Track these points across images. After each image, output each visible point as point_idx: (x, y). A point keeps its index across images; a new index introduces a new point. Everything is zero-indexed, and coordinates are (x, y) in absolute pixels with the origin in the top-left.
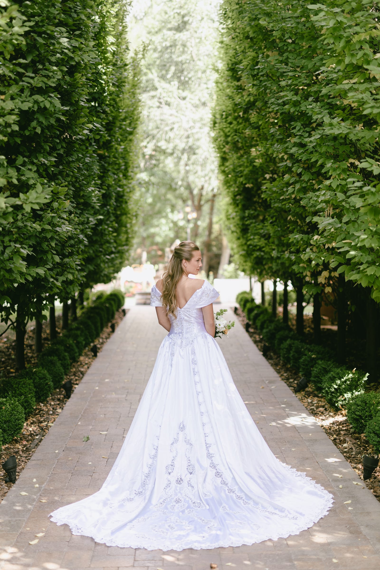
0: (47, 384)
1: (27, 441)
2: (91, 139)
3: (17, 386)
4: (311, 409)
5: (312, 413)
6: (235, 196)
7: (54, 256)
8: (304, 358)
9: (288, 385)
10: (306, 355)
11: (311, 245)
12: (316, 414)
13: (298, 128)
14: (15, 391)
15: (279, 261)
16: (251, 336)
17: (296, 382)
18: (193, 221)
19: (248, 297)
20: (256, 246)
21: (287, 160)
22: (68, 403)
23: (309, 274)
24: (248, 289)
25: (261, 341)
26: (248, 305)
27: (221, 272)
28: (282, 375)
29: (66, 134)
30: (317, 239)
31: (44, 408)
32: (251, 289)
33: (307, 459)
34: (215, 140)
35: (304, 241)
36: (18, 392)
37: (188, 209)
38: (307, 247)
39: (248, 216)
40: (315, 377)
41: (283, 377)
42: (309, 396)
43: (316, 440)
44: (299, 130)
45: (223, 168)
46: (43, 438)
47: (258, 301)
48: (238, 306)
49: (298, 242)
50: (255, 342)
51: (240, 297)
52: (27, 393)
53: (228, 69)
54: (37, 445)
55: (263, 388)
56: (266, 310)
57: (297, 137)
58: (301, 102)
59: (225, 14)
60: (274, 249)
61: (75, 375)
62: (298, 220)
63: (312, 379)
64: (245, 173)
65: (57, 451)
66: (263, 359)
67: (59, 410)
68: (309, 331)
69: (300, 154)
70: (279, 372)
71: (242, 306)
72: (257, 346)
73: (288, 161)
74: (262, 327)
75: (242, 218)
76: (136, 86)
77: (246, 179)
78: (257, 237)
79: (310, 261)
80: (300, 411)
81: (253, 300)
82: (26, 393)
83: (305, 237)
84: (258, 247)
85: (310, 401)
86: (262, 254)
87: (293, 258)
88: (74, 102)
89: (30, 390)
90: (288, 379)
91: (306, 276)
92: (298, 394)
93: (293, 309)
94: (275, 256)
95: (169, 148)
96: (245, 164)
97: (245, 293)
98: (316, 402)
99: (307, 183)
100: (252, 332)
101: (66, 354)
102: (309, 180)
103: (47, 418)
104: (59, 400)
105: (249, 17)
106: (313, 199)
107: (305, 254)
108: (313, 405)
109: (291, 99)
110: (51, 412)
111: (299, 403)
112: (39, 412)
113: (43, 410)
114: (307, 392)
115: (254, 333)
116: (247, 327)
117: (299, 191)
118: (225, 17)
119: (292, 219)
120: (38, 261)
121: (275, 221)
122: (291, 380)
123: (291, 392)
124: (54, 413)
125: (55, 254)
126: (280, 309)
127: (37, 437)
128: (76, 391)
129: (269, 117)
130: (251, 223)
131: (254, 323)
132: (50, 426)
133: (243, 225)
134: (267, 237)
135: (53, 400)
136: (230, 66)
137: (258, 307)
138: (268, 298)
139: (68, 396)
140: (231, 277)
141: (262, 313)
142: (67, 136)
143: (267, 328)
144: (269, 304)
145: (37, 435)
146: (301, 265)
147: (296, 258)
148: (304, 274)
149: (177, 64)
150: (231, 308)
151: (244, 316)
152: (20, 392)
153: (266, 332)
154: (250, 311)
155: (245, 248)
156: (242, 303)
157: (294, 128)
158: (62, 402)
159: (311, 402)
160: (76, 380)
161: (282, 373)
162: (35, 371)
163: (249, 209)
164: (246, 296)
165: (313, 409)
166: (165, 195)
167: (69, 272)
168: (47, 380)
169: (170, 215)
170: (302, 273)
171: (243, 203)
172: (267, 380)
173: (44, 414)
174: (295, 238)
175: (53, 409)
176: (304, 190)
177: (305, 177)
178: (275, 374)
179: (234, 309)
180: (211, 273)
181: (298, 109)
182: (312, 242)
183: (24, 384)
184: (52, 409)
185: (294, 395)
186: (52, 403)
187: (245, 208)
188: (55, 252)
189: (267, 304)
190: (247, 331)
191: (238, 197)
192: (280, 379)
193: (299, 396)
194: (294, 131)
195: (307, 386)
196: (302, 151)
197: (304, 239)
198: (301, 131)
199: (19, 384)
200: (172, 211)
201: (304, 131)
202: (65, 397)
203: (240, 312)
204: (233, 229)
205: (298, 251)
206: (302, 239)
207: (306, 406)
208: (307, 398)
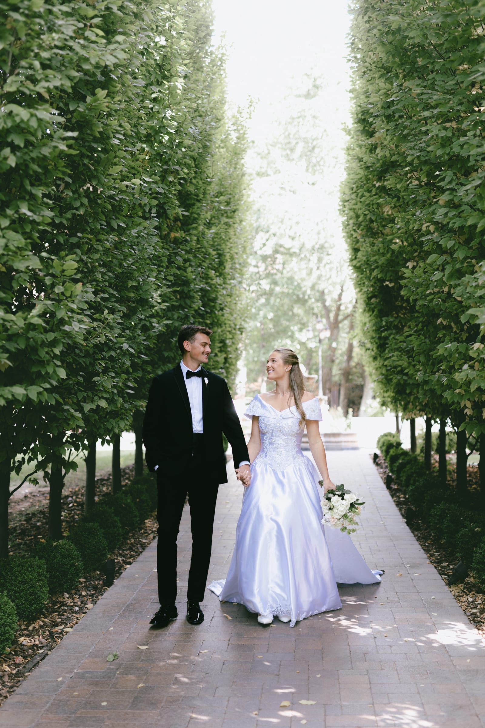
0: (73, 565)
1: (25, 657)
2: (145, 205)
3: (19, 569)
4: (472, 614)
5: (473, 620)
6: (369, 298)
7: (57, 369)
8: (463, 530)
9: (439, 571)
10: (465, 527)
11: (472, 359)
12: (479, 622)
13: (447, 179)
14: (16, 577)
15: (426, 388)
16: (392, 496)
17: (451, 567)
18: (326, 341)
19: (393, 440)
20: (395, 367)
21: (434, 232)
22: (106, 594)
23: (469, 404)
24: (394, 431)
25: (405, 503)
26: (392, 452)
27: (363, 408)
28: (432, 555)
29: (89, 185)
30: (478, 349)
31: (69, 602)
32: (398, 430)
33: (461, 707)
34: (346, 226)
35: (460, 353)
36: (19, 579)
37: (320, 326)
38: (465, 363)
39: (386, 325)
40: (479, 563)
41: (433, 559)
42: (470, 592)
43: (477, 671)
44: (450, 183)
45: (355, 262)
46: (49, 652)
47: (406, 445)
48: (378, 452)
49: (451, 355)
50: (398, 504)
51: (382, 440)
52: (34, 581)
53: (357, 121)
54: (35, 666)
55: (401, 576)
56: (415, 458)
57: (447, 192)
58: (453, 140)
59: (352, 44)
60: (419, 370)
61: (131, 549)
62: (453, 324)
63: (474, 565)
64: (380, 263)
65: (60, 679)
66: (406, 529)
67: (90, 606)
68: (475, 488)
69: (451, 219)
70: (427, 551)
71: (384, 453)
72: (400, 510)
73: (436, 234)
74: (407, 484)
75: (379, 329)
76: (239, 154)
77: (382, 272)
78: (396, 353)
79: (468, 383)
80: (453, 617)
81: (399, 444)
82: (32, 580)
83: (462, 347)
84: (399, 369)
85: (471, 600)
86: (405, 378)
87: (445, 380)
88: (98, 135)
89: (39, 575)
90: (440, 562)
91: (465, 407)
92: (453, 588)
93: (452, 457)
94: (420, 380)
95: (295, 246)
96: (381, 251)
97: (390, 434)
98: (480, 602)
99: (462, 262)
100: (395, 489)
101: (117, 519)
102: (466, 258)
103: (68, 617)
104: (95, 588)
105: (380, 30)
106: (470, 284)
107: (460, 372)
108: (476, 608)
109: (437, 135)
110: (77, 608)
111: (454, 602)
112: (60, 607)
113: (66, 605)
114: (468, 583)
115: (396, 491)
116: (388, 482)
117: (451, 277)
118: (353, 49)
119: (445, 323)
120: (34, 377)
121: (422, 329)
122: (445, 564)
123: (443, 583)
124: (81, 609)
125: (58, 366)
126: (436, 457)
127: (41, 651)
128: (124, 574)
129: (410, 178)
130: (390, 335)
131: (398, 477)
132: (67, 632)
133: (380, 338)
134: (409, 353)
135: (86, 588)
136: (360, 116)
137: (405, 453)
138: (420, 442)
139: (109, 583)
140: (375, 415)
141: (409, 462)
142: (89, 188)
143: (414, 484)
144: (422, 451)
145: (42, 648)
146: (457, 391)
147: (448, 380)
148: (462, 405)
149: (306, 141)
150: (370, 455)
151: (386, 467)
152: (24, 578)
153: (412, 490)
154: (393, 460)
155: (384, 371)
156: (384, 448)
157: (443, 180)
158: (99, 591)
159: (473, 602)
160: (132, 556)
161: (432, 552)
162: (55, 546)
163: (387, 316)
164: (389, 438)
165: (475, 614)
166: (291, 308)
167: (100, 398)
168: (73, 559)
169: (297, 335)
170: (459, 403)
171: (379, 308)
172: (408, 564)
173: (65, 611)
174: (446, 349)
175: (82, 602)
176: (459, 274)
177: (460, 255)
178: (422, 554)
179: (373, 456)
180: (350, 410)
181: (448, 150)
182: (471, 353)
183: (31, 566)
184: (79, 603)
185: (446, 589)
186: (84, 593)
187: (381, 314)
188: (59, 363)
189: (418, 451)
190: (389, 487)
191: (373, 300)
192: (428, 561)
193: (455, 590)
194: (442, 184)
195: (468, 575)
196: (454, 213)
197: (460, 350)
198: (454, 184)
199: (23, 566)
200: (301, 330)
201: (457, 184)
202: (104, 584)
203: (381, 460)
204: (369, 345)
205: (451, 370)
206: (457, 350)
207: (463, 608)
208: (467, 595)
